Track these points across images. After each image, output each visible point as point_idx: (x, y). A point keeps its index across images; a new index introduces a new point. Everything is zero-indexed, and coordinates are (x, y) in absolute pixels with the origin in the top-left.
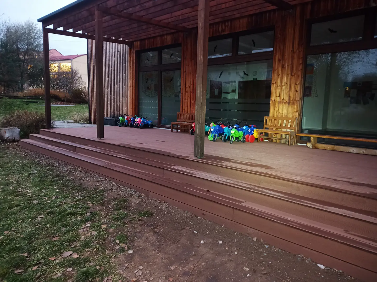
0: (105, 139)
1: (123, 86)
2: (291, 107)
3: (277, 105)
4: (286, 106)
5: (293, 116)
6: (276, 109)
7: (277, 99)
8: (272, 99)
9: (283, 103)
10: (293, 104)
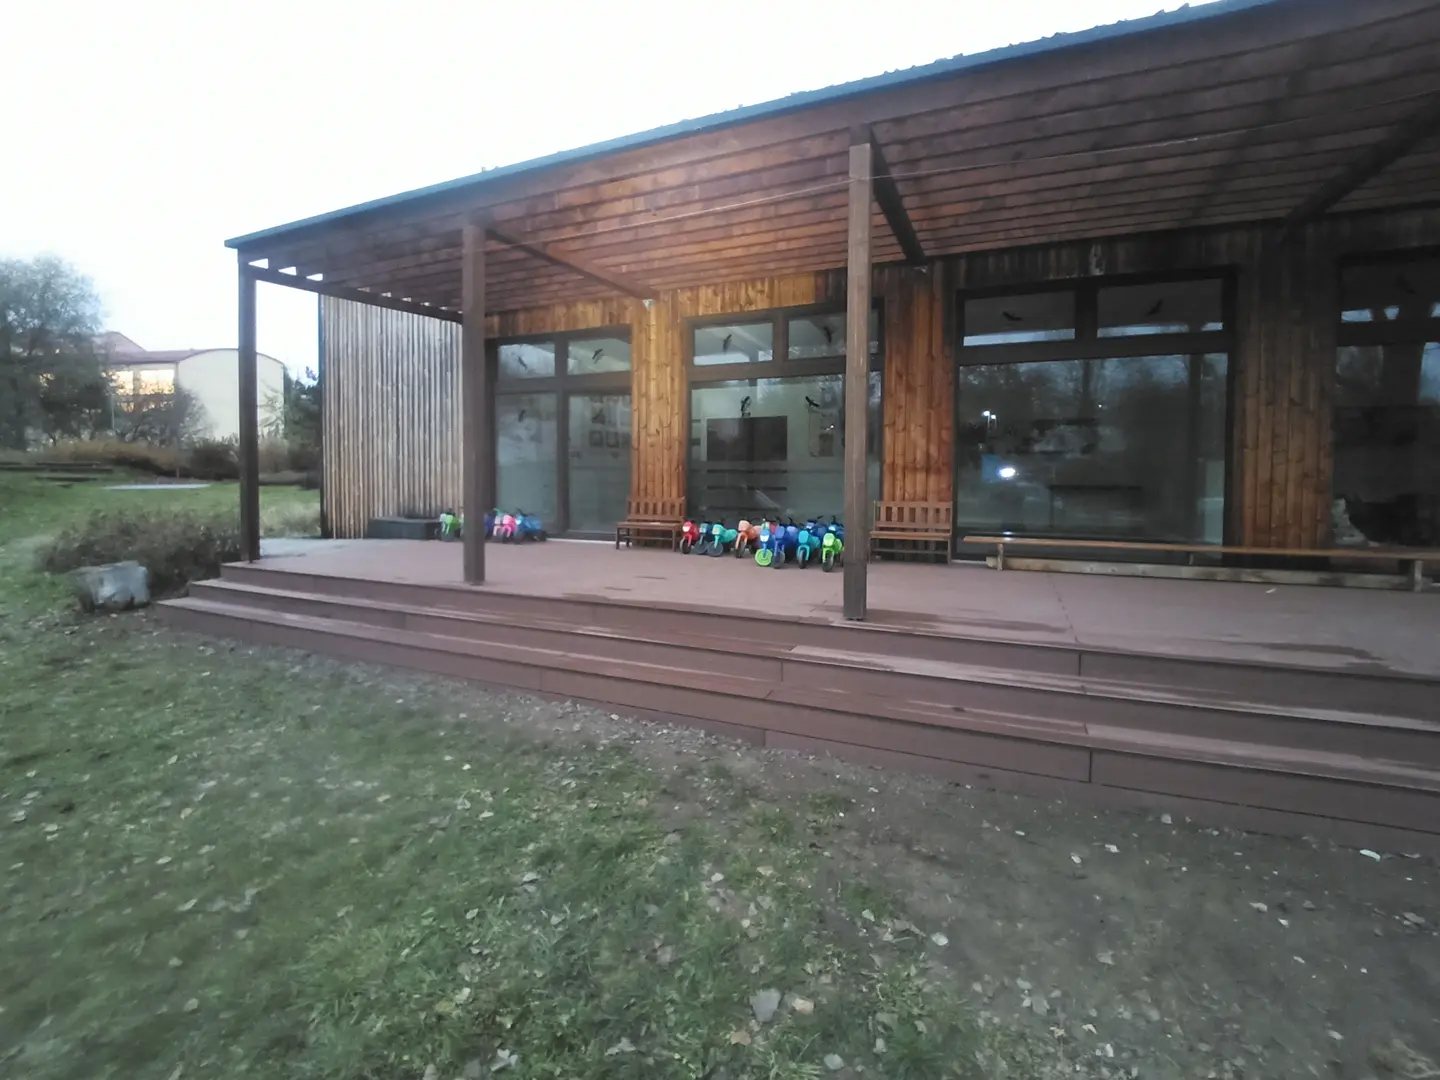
0: (494, 584)
1: (441, 432)
2: (933, 479)
3: (899, 475)
4: (921, 477)
5: (941, 500)
6: (899, 484)
7: (899, 461)
8: (888, 460)
9: (915, 470)
10: (938, 472)
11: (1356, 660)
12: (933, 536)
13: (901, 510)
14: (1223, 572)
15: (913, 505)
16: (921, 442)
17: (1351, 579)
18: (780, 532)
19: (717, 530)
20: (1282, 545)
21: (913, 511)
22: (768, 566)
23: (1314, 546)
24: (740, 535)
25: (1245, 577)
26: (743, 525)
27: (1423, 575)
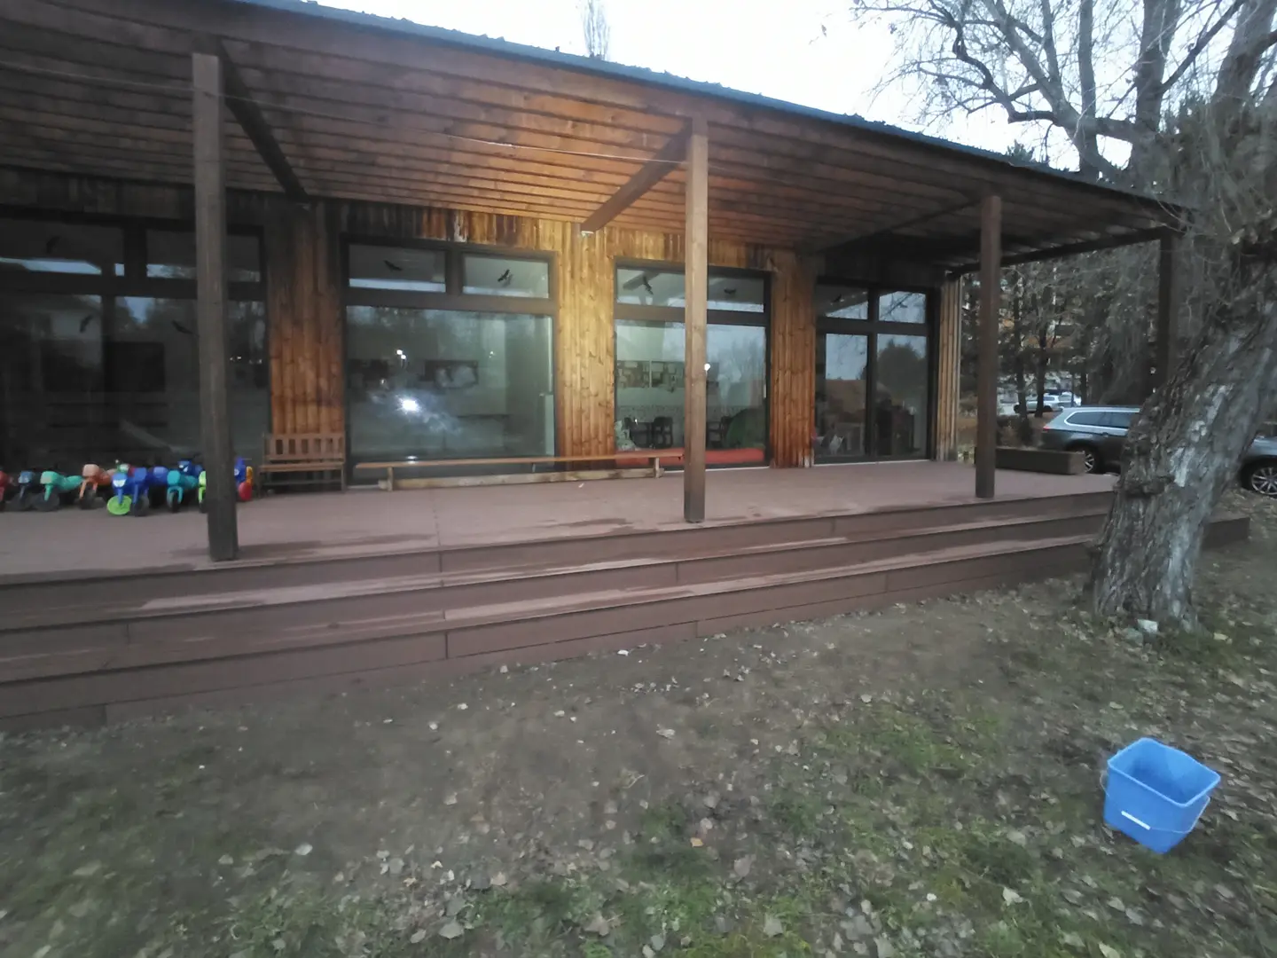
2: (324, 410)
3: (289, 407)
4: (312, 409)
5: (333, 431)
6: (289, 416)
7: (289, 393)
8: (276, 391)
9: (305, 403)
10: (329, 404)
11: (618, 526)
12: (327, 466)
13: (292, 443)
14: (554, 476)
15: (305, 436)
16: (311, 375)
17: (626, 473)
18: (141, 474)
19: (47, 477)
20: (589, 453)
21: (305, 442)
22: (126, 514)
23: (606, 453)
24: (85, 482)
25: (568, 478)
26: (90, 469)
27: (660, 467)
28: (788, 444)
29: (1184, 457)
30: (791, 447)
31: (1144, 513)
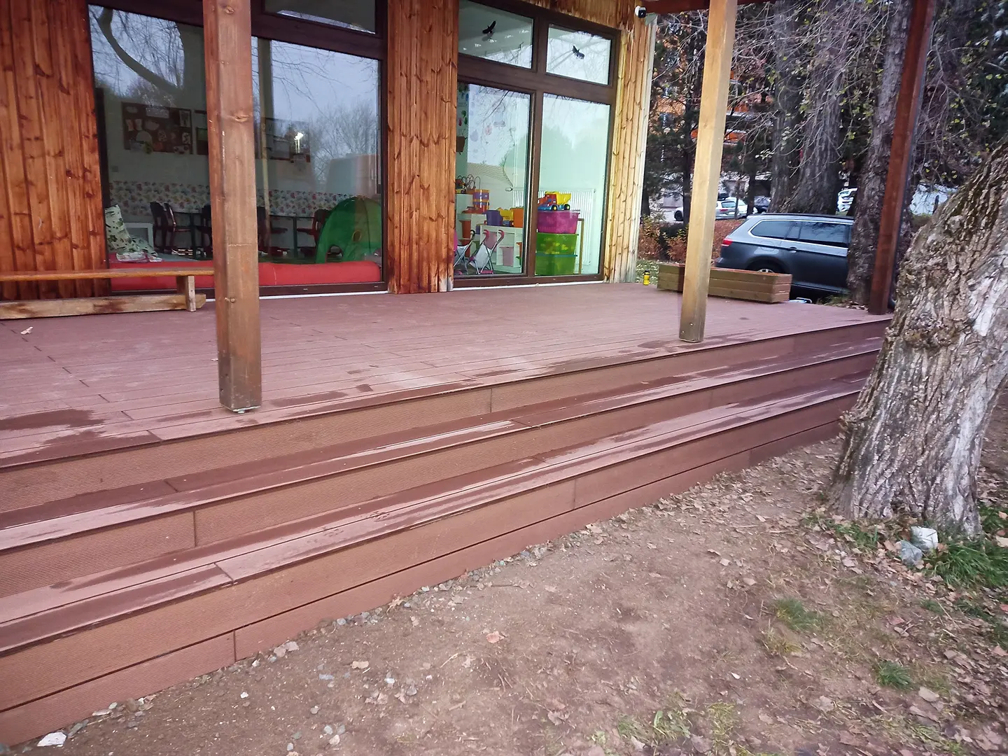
28: (415, 255)
29: (992, 293)
30: (420, 262)
31: (928, 373)
